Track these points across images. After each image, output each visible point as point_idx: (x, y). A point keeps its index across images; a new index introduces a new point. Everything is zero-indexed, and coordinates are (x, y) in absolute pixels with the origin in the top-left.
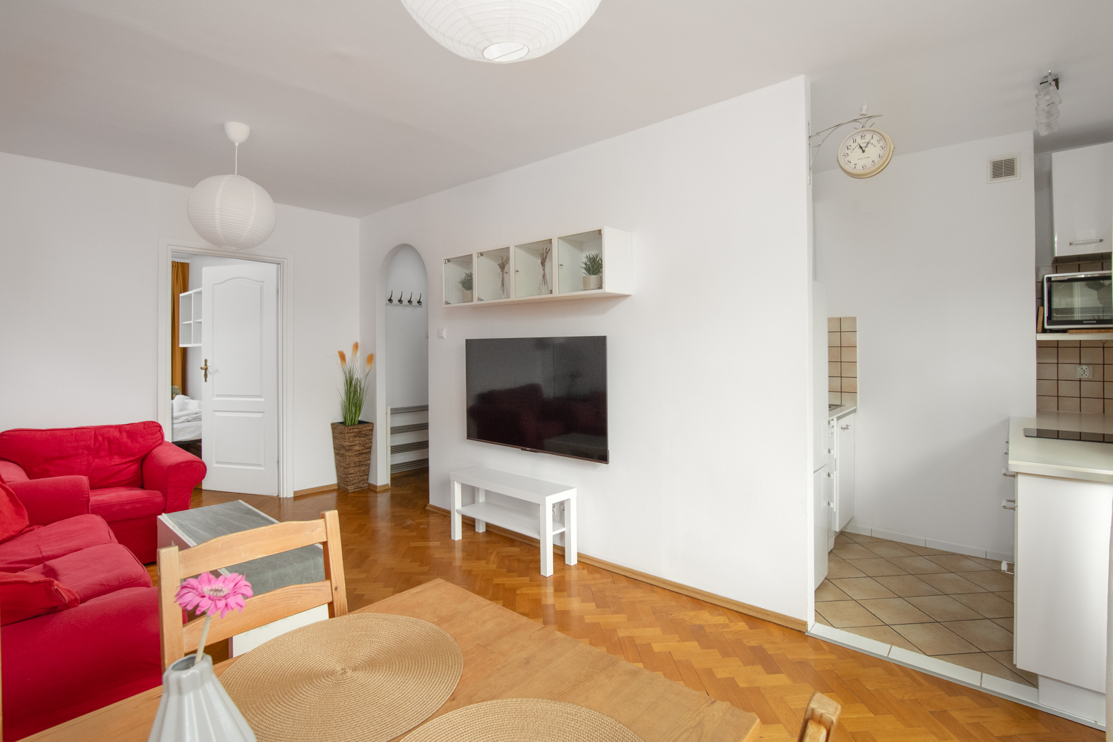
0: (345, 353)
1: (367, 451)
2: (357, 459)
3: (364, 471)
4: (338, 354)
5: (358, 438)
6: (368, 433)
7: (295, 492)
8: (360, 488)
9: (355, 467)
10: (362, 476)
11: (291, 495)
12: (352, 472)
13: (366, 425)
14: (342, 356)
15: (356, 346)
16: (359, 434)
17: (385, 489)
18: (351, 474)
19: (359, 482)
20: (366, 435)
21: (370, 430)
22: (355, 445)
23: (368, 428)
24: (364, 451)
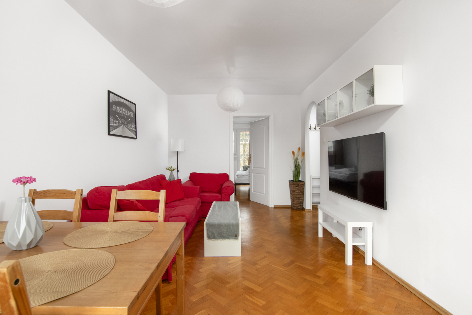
0: (295, 152)
1: (302, 193)
2: (297, 196)
3: (300, 202)
4: (292, 152)
5: (297, 187)
6: (302, 186)
7: (274, 206)
8: (299, 208)
9: (296, 199)
10: (299, 204)
11: (273, 207)
12: (295, 201)
13: (301, 182)
14: (293, 153)
15: (299, 149)
16: (298, 186)
17: (309, 211)
18: (295, 202)
19: (298, 206)
20: (301, 187)
21: (303, 184)
22: (296, 190)
23: (302, 184)
24: (300, 193)
